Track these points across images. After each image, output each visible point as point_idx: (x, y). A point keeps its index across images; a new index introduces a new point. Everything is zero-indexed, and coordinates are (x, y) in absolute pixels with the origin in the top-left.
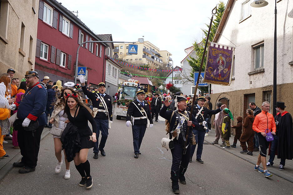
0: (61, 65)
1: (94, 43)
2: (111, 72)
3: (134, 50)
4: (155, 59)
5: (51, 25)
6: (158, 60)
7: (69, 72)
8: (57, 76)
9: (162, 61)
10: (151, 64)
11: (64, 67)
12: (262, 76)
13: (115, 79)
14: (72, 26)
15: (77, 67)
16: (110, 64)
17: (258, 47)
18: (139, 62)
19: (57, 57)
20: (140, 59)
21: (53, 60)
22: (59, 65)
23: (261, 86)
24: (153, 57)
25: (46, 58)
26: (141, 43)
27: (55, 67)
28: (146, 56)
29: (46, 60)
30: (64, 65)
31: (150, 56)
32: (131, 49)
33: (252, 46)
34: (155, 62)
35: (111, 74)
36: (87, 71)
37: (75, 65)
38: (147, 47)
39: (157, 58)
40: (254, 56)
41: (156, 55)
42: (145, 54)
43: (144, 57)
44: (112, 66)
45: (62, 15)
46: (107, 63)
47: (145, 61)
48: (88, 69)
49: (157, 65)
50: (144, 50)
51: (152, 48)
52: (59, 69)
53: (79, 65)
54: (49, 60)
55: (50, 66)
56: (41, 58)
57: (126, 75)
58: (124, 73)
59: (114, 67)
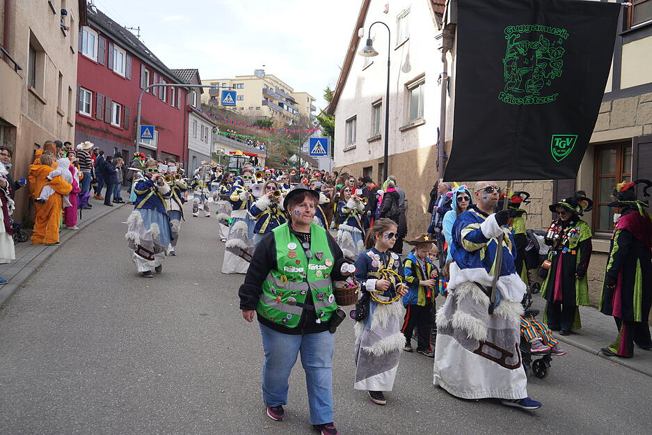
0: (114, 123)
1: (167, 87)
2: (199, 132)
3: (231, 99)
4: (285, 107)
5: (95, 59)
6: (291, 110)
7: (125, 134)
8: (108, 140)
9: (297, 110)
10: (277, 117)
11: (118, 126)
13: (206, 146)
14: (129, 59)
15: (139, 126)
16: (196, 119)
17: (377, 105)
18: (256, 113)
19: (106, 111)
20: (258, 108)
21: (99, 116)
22: (110, 124)
24: (281, 105)
25: (89, 112)
26: (260, 79)
27: (103, 126)
28: (269, 103)
29: (89, 115)
30: (117, 123)
31: (276, 102)
32: (226, 98)
33: (373, 104)
34: (285, 112)
35: (199, 136)
36: (155, 132)
37: (137, 122)
38: (270, 86)
39: (290, 105)
40: (375, 117)
41: (287, 99)
42: (267, 99)
43: (264, 103)
44: (200, 123)
45: (113, 42)
46: (191, 118)
47: (266, 112)
48: (157, 128)
49: (288, 118)
50: (265, 91)
51: (281, 88)
52: (111, 130)
53: (143, 121)
54: (94, 114)
55: (95, 125)
56: (81, 112)
57: (229, 137)
58: (225, 133)
59: (204, 124)
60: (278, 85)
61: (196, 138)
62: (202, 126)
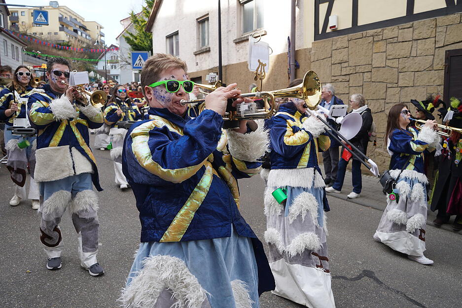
2: (10, 51)
3: (43, 18)
4: (79, 33)
6: (84, 35)
9: (89, 36)
10: (73, 41)
12: (208, 57)
13: (16, 63)
16: (6, 39)
17: (203, 21)
18: (54, 38)
20: (56, 33)
23: (208, 68)
24: (76, 31)
26: (55, 8)
28: (65, 29)
31: (71, 29)
32: (39, 18)
33: (197, 19)
34: (79, 38)
35: (10, 54)
38: (65, 16)
39: (83, 31)
41: (80, 27)
42: (63, 26)
43: (61, 29)
44: (9, 42)
47: (63, 36)
49: (83, 42)
50: (60, 19)
51: (74, 17)
57: (35, 56)
58: (31, 53)
59: (14, 43)
60: (71, 15)
61: (7, 56)
62: (13, 46)
